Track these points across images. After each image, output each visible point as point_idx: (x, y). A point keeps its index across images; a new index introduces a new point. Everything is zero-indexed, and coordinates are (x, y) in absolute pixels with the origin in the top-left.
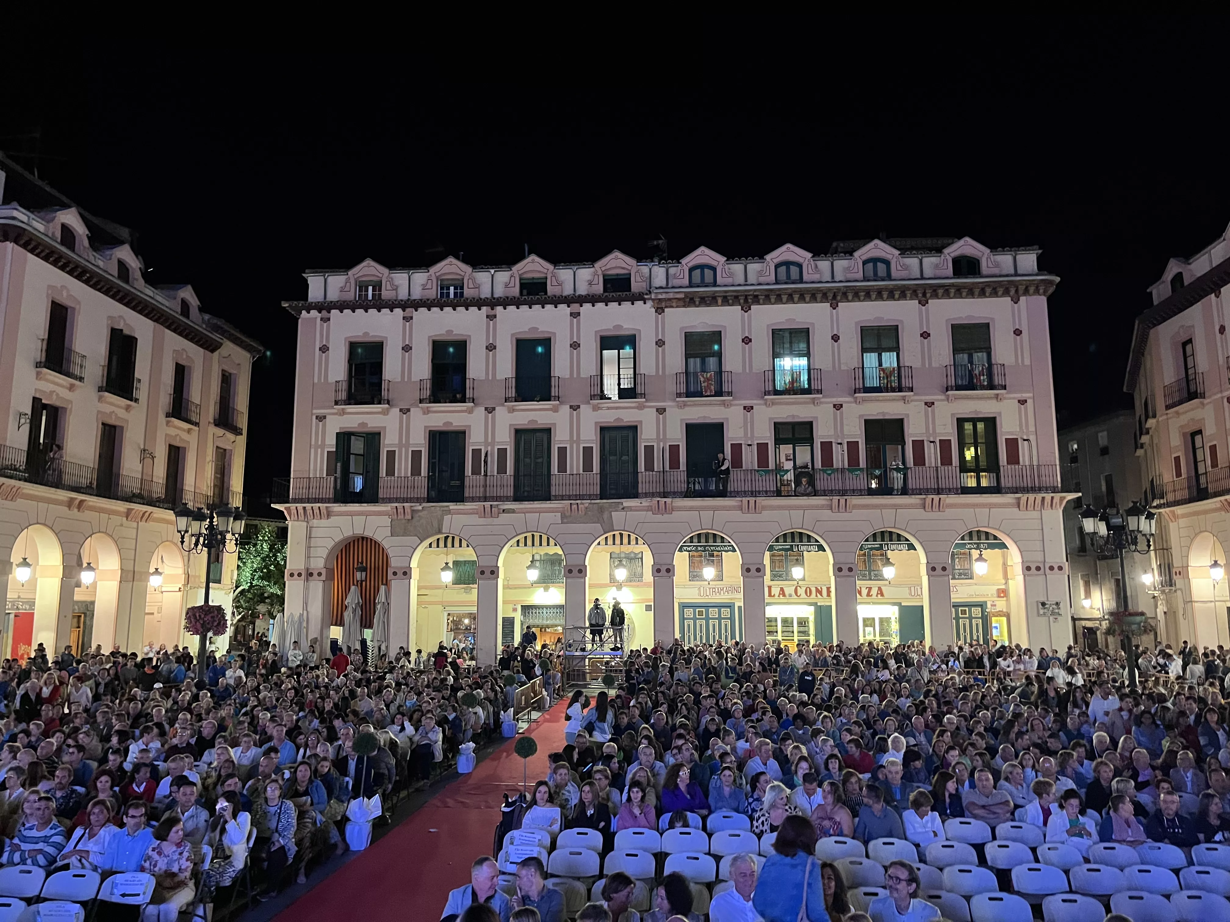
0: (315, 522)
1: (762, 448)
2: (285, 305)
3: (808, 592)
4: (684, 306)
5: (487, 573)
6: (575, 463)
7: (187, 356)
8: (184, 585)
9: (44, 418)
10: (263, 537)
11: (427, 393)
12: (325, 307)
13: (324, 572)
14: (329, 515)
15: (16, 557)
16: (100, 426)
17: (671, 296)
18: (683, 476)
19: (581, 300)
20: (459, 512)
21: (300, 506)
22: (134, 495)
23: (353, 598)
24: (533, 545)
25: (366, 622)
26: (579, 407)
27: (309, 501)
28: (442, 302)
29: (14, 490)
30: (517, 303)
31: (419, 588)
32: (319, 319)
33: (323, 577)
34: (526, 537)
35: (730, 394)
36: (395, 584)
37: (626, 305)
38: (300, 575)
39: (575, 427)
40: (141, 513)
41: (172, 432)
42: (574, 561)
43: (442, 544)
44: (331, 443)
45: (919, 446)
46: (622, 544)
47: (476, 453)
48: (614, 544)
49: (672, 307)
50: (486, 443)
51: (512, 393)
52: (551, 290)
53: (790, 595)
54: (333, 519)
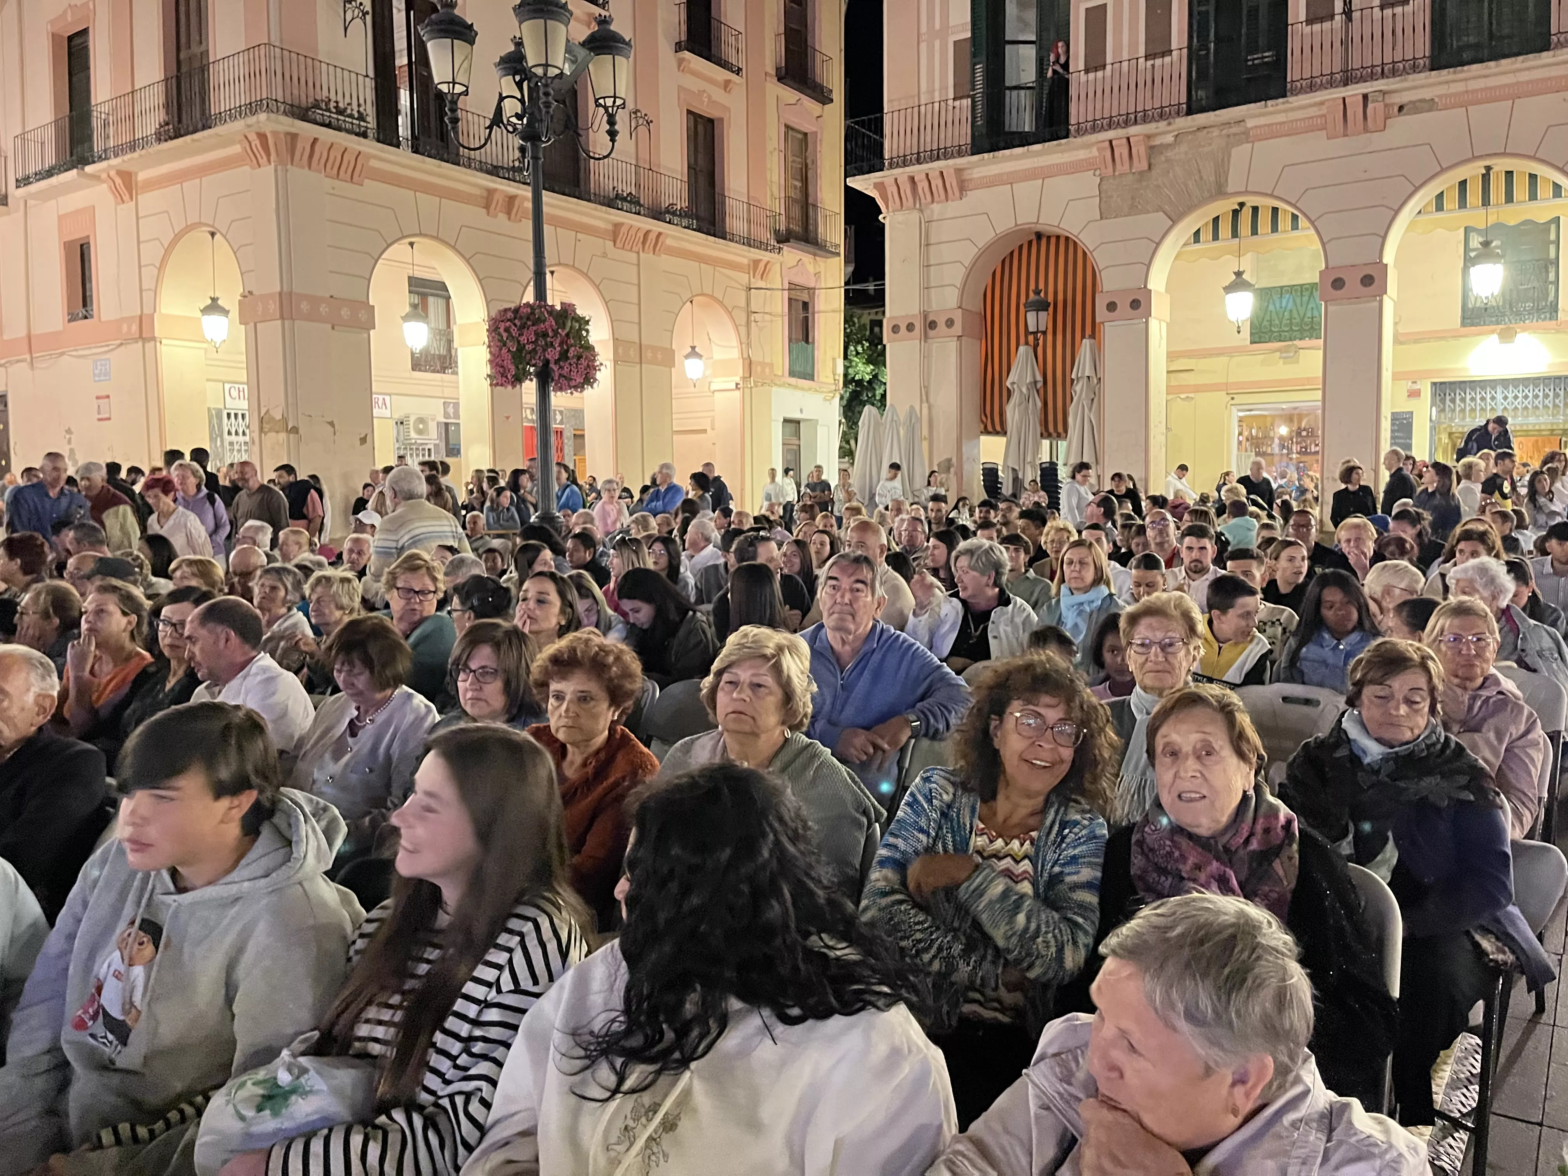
0: (936, 209)
5: (1355, 285)
8: (744, 378)
13: (958, 317)
14: (963, 187)
20: (1273, 133)
21: (904, 173)
22: (623, 197)
23: (1025, 373)
24: (1486, 202)
25: (1056, 425)
27: (919, 158)
31: (1171, 356)
33: (957, 329)
34: (1464, 179)
36: (1113, 333)
38: (912, 327)
40: (641, 235)
41: (692, 83)
43: (1225, 229)
44: (961, 22)
54: (973, 196)
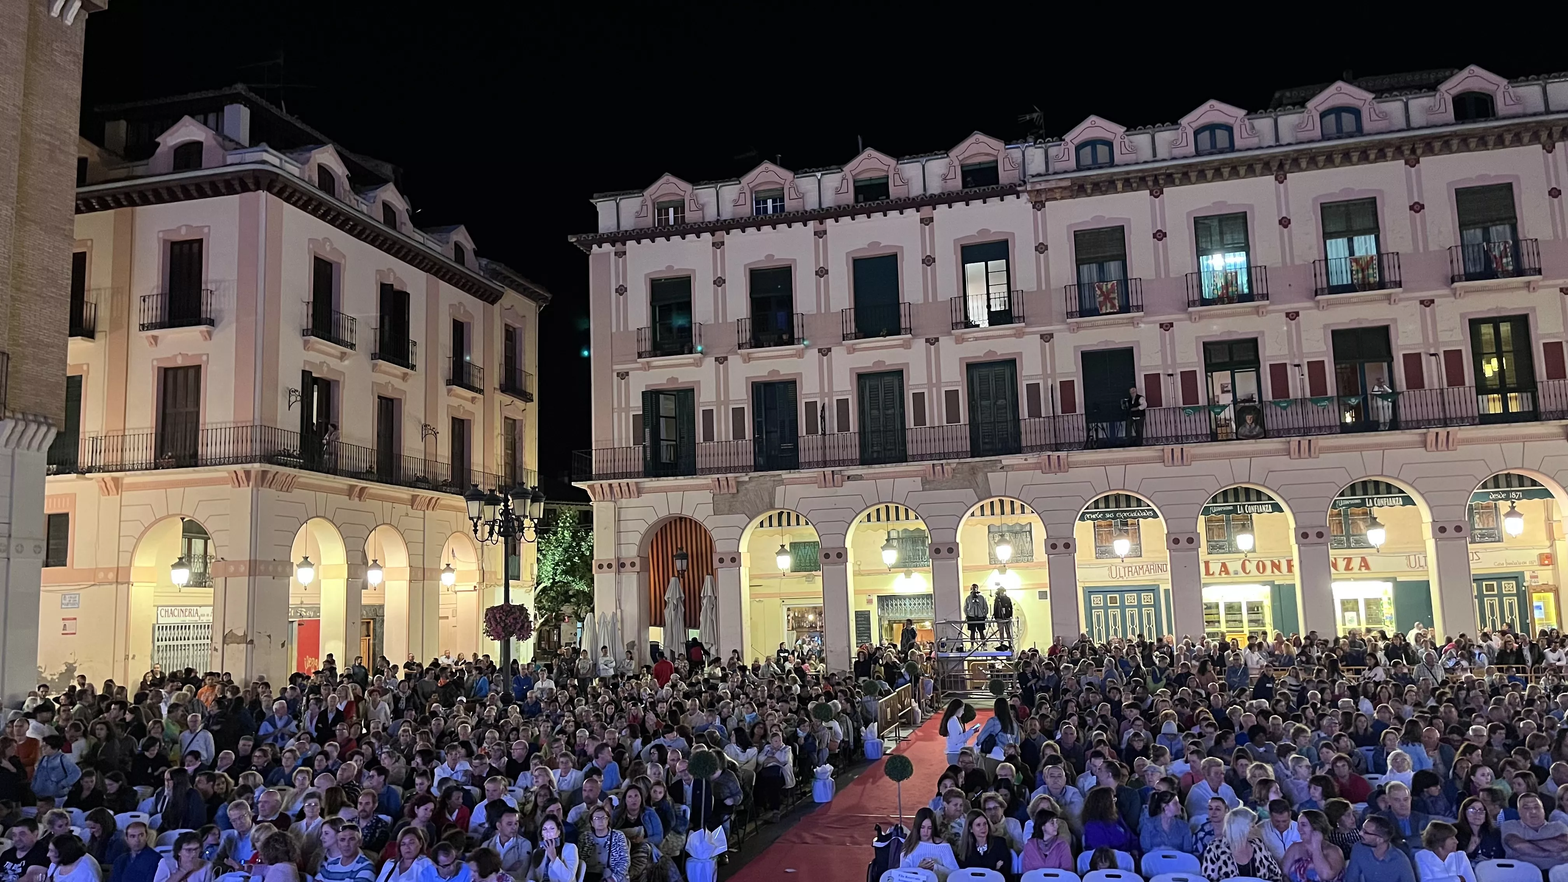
0: (624, 502)
1: (1189, 378)
2: (572, 239)
3: (1261, 567)
4: (1071, 197)
5: (833, 555)
6: (936, 413)
7: (465, 311)
8: (479, 583)
9: (315, 394)
10: (564, 523)
11: (747, 336)
12: (619, 238)
13: (637, 561)
14: (640, 492)
15: (296, 557)
16: (377, 400)
17: (1053, 185)
18: (1082, 422)
19: (934, 201)
20: (794, 482)
21: (605, 483)
22: (418, 479)
23: (673, 592)
24: (888, 519)
25: (691, 621)
26: (937, 340)
27: (615, 476)
28: (758, 220)
29: (289, 479)
30: (851, 212)
31: (751, 578)
32: (613, 254)
33: (637, 568)
34: (878, 510)
35: (1139, 308)
36: (722, 573)
37: (994, 202)
38: (610, 566)
39: (933, 365)
40: (427, 500)
41: (455, 402)
42: (943, 537)
43: (775, 522)
44: (636, 403)
45: (1413, 362)
46: (1003, 513)
47: (811, 406)
48: (993, 514)
49: (1055, 199)
50: (822, 394)
51: (852, 328)
52: (894, 192)
53: (1236, 573)
54: (644, 496)
